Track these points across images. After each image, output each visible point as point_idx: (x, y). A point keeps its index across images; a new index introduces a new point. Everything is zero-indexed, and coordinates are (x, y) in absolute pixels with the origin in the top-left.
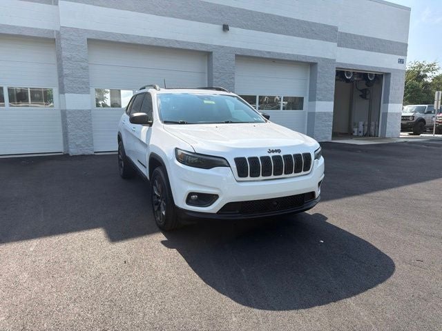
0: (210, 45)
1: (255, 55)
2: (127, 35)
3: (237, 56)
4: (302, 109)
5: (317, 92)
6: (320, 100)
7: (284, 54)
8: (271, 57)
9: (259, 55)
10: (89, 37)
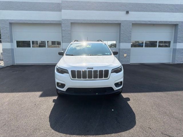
0: (120, 21)
1: (142, 23)
2: (85, 20)
3: (132, 24)
4: (170, 47)
5: (178, 38)
6: (180, 42)
7: (158, 21)
8: (151, 23)
9: (144, 23)
10: (71, 22)
